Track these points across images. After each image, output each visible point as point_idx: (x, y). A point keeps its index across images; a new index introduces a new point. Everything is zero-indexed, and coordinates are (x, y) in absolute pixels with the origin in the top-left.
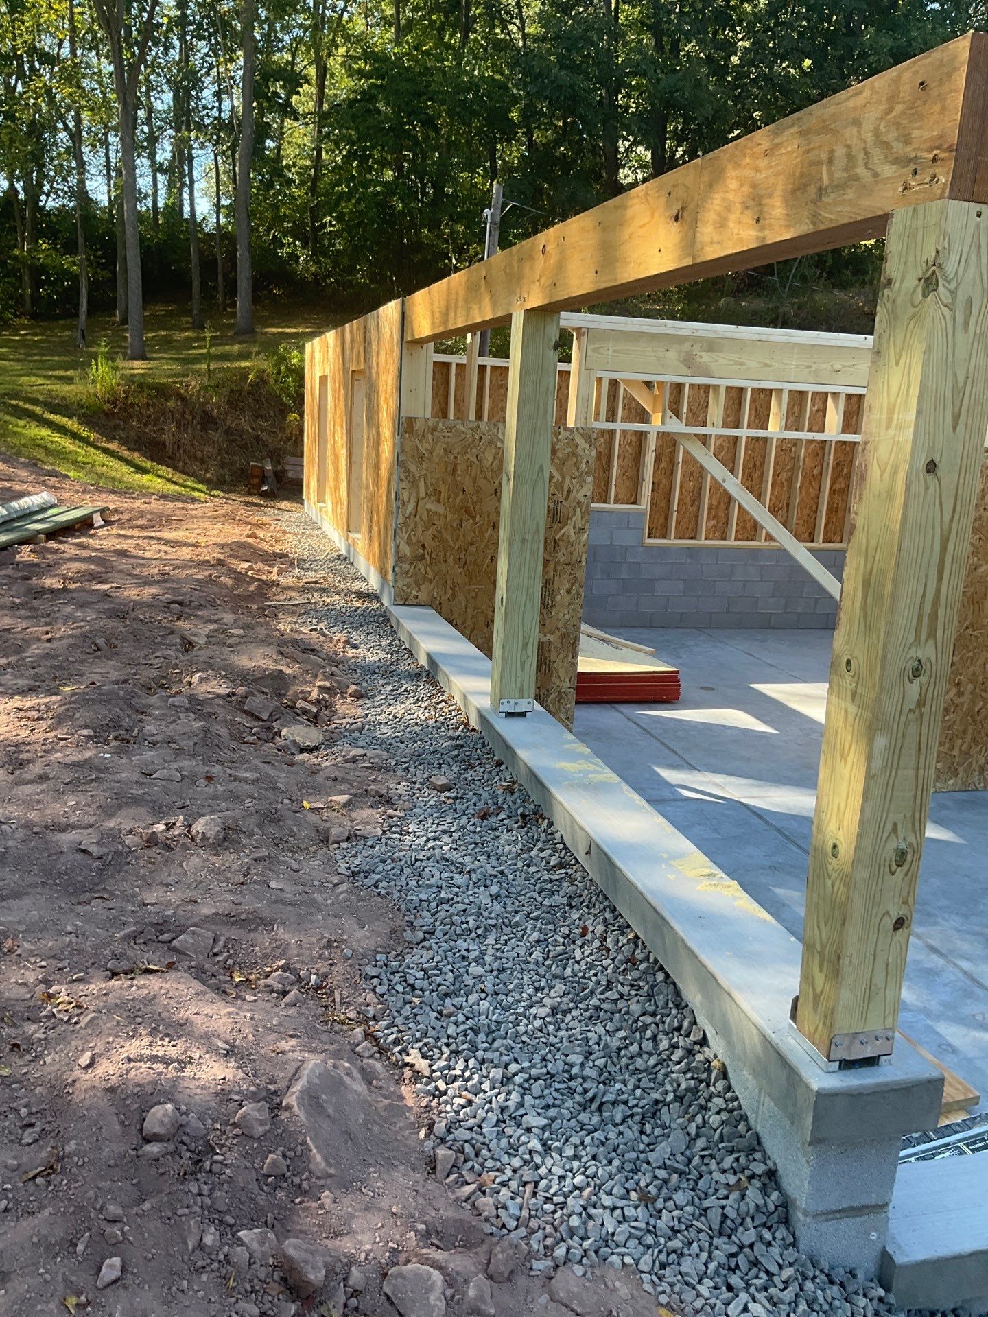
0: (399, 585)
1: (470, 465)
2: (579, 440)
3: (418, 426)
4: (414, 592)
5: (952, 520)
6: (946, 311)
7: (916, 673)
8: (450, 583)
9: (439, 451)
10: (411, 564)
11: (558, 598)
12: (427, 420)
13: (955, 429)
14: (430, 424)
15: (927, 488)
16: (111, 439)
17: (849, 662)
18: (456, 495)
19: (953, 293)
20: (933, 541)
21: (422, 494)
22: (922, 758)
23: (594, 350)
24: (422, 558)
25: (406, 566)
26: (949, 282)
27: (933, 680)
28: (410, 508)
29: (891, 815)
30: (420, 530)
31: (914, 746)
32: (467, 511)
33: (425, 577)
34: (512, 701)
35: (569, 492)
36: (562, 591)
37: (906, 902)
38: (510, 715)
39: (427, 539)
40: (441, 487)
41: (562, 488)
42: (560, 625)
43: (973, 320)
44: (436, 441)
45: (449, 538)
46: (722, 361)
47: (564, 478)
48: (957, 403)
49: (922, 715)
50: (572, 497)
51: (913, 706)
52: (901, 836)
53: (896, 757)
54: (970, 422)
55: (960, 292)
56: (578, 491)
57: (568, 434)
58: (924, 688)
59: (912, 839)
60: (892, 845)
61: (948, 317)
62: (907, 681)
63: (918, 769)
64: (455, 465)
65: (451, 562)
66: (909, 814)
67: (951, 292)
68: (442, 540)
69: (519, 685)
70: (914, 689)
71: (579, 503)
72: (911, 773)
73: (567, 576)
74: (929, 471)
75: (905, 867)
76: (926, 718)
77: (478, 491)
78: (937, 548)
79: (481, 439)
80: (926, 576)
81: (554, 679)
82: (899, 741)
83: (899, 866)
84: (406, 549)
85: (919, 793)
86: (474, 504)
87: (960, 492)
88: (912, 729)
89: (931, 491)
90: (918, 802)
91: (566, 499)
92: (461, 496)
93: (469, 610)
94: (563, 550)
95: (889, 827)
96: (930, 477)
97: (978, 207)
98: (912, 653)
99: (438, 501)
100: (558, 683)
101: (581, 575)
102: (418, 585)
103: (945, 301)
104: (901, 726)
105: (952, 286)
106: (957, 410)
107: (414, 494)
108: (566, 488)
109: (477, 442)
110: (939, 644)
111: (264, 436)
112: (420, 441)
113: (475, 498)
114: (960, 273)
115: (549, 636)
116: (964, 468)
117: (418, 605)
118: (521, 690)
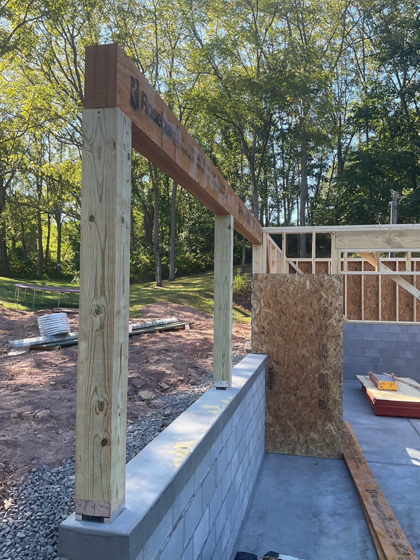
0: (254, 344)
1: (283, 292)
2: (334, 280)
3: (260, 277)
4: (260, 348)
5: (105, 241)
6: (89, 153)
7: (98, 312)
8: (276, 344)
9: (269, 287)
10: (259, 335)
11: (330, 353)
12: (263, 274)
13: (100, 201)
14: (265, 276)
15: (91, 227)
16: (238, 305)
18: (278, 305)
19: (91, 145)
20: (97, 251)
21: (263, 305)
22: (106, 354)
23: (339, 240)
24: (263, 333)
25: (257, 336)
26: (89, 141)
27: (106, 316)
28: (257, 311)
29: (93, 383)
30: (262, 320)
31: (101, 348)
32: (283, 312)
33: (265, 341)
34: (219, 382)
35: (331, 303)
36: (332, 350)
37: (106, 431)
38: (218, 388)
39: (265, 324)
40: (271, 302)
41: (327, 301)
42: (332, 366)
43: (102, 155)
44: (267, 283)
45: (275, 324)
46: (407, 240)
47: (328, 297)
48: (100, 190)
49: (103, 333)
50: (333, 305)
51: (98, 328)
52: (100, 395)
53: (92, 353)
54: (107, 197)
55: (94, 145)
56: (336, 303)
57: (328, 277)
58: (103, 319)
59: (105, 396)
60: (95, 398)
61: (90, 156)
62: (93, 315)
63: (104, 360)
64: (276, 292)
65: (276, 335)
66: (103, 383)
67: (90, 145)
68: (272, 325)
69: (221, 374)
70: (97, 320)
71: (337, 308)
72: (101, 362)
73: (333, 342)
74: (91, 220)
75: (104, 412)
76: (105, 335)
77: (287, 303)
78: (100, 253)
79: (287, 281)
80: (96, 267)
81: (330, 393)
82: (93, 345)
83: (101, 410)
84: (256, 329)
85: (107, 372)
86: (286, 309)
87: (107, 228)
88: (99, 340)
89: (93, 229)
90: (107, 377)
91: (330, 306)
92: (279, 306)
93: (286, 357)
94: (331, 330)
95: (93, 389)
96: (91, 223)
97: (98, 110)
98: (94, 302)
99: (270, 308)
100: (333, 395)
101: (340, 342)
102: (262, 345)
103: (88, 149)
104: (93, 337)
105: (91, 143)
106: (100, 194)
107: (259, 305)
108: (329, 301)
109: (286, 282)
110: (107, 298)
112: (261, 283)
113: (286, 306)
114: (93, 136)
115: (326, 371)
116: (107, 218)
117: (262, 354)
118: (223, 377)
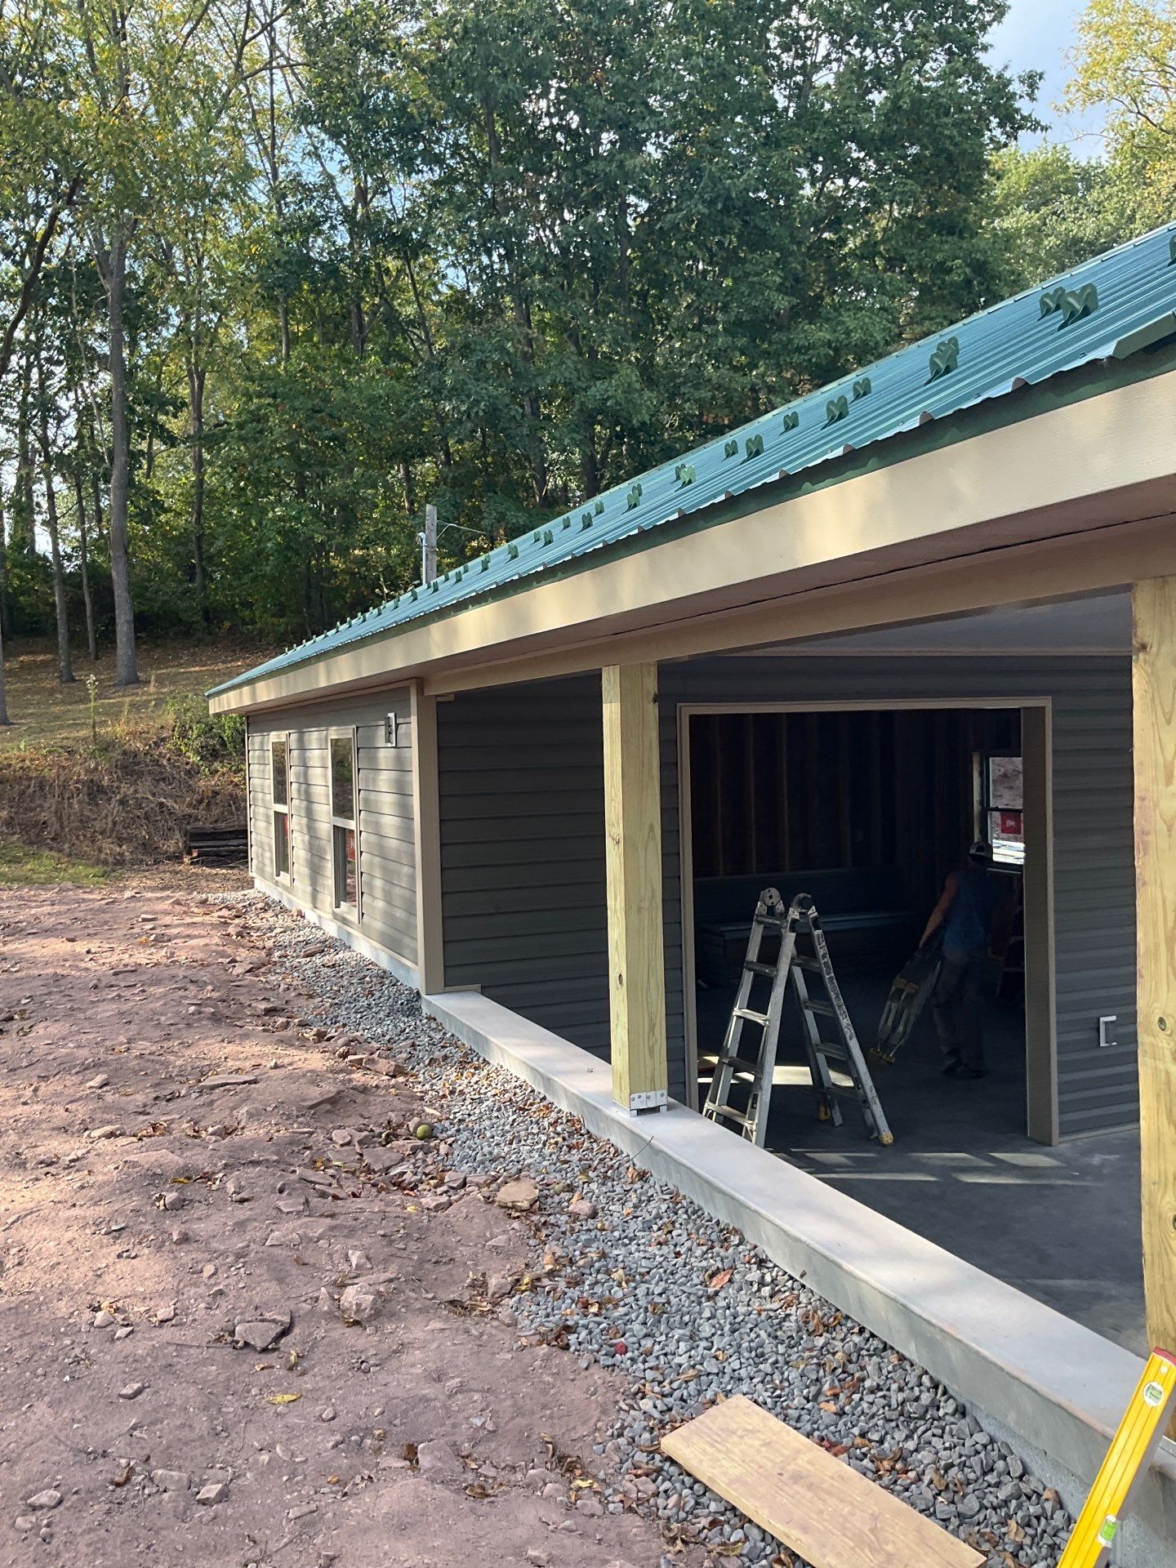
17: (1161, 1021)
34: (643, 1095)
38: (641, 1112)
69: (649, 1076)
111: (170, 803)
118: (653, 1080)
